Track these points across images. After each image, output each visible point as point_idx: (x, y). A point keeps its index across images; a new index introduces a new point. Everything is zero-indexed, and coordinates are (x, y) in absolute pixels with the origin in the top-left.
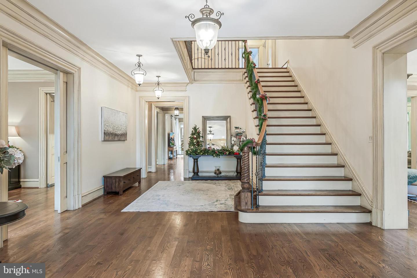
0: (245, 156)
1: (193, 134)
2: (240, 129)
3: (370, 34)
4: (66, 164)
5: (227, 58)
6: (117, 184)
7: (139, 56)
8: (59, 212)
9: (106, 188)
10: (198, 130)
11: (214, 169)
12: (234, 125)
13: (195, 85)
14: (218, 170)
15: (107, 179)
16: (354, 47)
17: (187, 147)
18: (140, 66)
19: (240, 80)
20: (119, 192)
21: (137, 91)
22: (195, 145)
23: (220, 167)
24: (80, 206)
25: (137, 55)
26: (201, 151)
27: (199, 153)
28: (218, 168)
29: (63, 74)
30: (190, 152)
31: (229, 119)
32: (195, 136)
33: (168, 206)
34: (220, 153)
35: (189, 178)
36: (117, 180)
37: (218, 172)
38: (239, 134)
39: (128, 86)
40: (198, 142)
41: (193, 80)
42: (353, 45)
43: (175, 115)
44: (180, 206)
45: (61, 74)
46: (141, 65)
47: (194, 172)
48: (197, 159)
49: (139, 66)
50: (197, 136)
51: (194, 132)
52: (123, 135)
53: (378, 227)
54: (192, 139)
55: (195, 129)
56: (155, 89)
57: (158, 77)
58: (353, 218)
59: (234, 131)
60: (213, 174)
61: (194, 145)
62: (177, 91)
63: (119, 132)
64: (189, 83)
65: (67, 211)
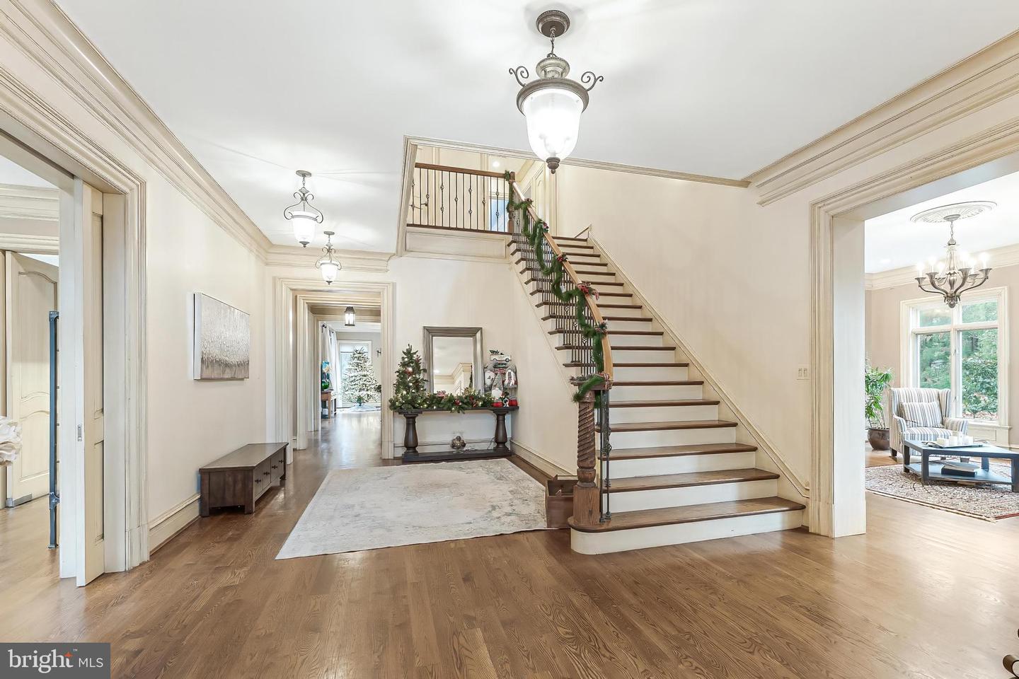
0: (588, 410)
1: (404, 365)
2: (501, 354)
3: (801, 180)
4: (100, 445)
5: (474, 210)
6: (239, 486)
7: (304, 174)
8: (81, 581)
9: (206, 498)
10: (415, 356)
11: (449, 438)
12: (489, 347)
13: (406, 260)
14: (459, 439)
15: (207, 476)
16: (761, 203)
17: (390, 393)
18: (306, 200)
19: (500, 257)
20: (244, 506)
21: (267, 264)
22: (409, 387)
23: (461, 433)
24: (146, 557)
25: (299, 172)
26: (425, 401)
27: (419, 404)
28: (458, 435)
29: (92, 191)
30: (400, 402)
31: (478, 335)
32: (410, 369)
33: (389, 530)
34: (465, 404)
35: (395, 458)
36: (240, 477)
37: (459, 444)
38: (499, 364)
39: (251, 251)
40: (417, 382)
41: (404, 249)
42: (759, 200)
43: (347, 323)
44: (420, 527)
45: (88, 191)
46: (310, 198)
47: (406, 445)
48: (414, 418)
49: (304, 199)
50: (413, 369)
51: (406, 360)
52: (242, 365)
53: (822, 534)
54: (402, 375)
55: (409, 353)
56: (321, 262)
57: (329, 234)
58: (774, 521)
59: (490, 359)
60: (447, 449)
61: (407, 388)
62: (369, 270)
63: (233, 359)
64: (394, 255)
65: (104, 576)
